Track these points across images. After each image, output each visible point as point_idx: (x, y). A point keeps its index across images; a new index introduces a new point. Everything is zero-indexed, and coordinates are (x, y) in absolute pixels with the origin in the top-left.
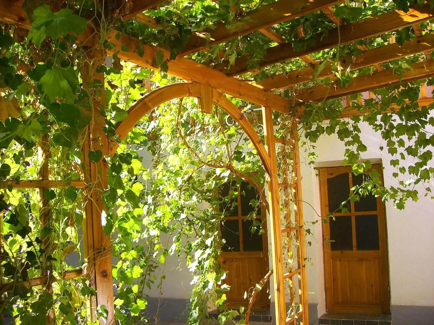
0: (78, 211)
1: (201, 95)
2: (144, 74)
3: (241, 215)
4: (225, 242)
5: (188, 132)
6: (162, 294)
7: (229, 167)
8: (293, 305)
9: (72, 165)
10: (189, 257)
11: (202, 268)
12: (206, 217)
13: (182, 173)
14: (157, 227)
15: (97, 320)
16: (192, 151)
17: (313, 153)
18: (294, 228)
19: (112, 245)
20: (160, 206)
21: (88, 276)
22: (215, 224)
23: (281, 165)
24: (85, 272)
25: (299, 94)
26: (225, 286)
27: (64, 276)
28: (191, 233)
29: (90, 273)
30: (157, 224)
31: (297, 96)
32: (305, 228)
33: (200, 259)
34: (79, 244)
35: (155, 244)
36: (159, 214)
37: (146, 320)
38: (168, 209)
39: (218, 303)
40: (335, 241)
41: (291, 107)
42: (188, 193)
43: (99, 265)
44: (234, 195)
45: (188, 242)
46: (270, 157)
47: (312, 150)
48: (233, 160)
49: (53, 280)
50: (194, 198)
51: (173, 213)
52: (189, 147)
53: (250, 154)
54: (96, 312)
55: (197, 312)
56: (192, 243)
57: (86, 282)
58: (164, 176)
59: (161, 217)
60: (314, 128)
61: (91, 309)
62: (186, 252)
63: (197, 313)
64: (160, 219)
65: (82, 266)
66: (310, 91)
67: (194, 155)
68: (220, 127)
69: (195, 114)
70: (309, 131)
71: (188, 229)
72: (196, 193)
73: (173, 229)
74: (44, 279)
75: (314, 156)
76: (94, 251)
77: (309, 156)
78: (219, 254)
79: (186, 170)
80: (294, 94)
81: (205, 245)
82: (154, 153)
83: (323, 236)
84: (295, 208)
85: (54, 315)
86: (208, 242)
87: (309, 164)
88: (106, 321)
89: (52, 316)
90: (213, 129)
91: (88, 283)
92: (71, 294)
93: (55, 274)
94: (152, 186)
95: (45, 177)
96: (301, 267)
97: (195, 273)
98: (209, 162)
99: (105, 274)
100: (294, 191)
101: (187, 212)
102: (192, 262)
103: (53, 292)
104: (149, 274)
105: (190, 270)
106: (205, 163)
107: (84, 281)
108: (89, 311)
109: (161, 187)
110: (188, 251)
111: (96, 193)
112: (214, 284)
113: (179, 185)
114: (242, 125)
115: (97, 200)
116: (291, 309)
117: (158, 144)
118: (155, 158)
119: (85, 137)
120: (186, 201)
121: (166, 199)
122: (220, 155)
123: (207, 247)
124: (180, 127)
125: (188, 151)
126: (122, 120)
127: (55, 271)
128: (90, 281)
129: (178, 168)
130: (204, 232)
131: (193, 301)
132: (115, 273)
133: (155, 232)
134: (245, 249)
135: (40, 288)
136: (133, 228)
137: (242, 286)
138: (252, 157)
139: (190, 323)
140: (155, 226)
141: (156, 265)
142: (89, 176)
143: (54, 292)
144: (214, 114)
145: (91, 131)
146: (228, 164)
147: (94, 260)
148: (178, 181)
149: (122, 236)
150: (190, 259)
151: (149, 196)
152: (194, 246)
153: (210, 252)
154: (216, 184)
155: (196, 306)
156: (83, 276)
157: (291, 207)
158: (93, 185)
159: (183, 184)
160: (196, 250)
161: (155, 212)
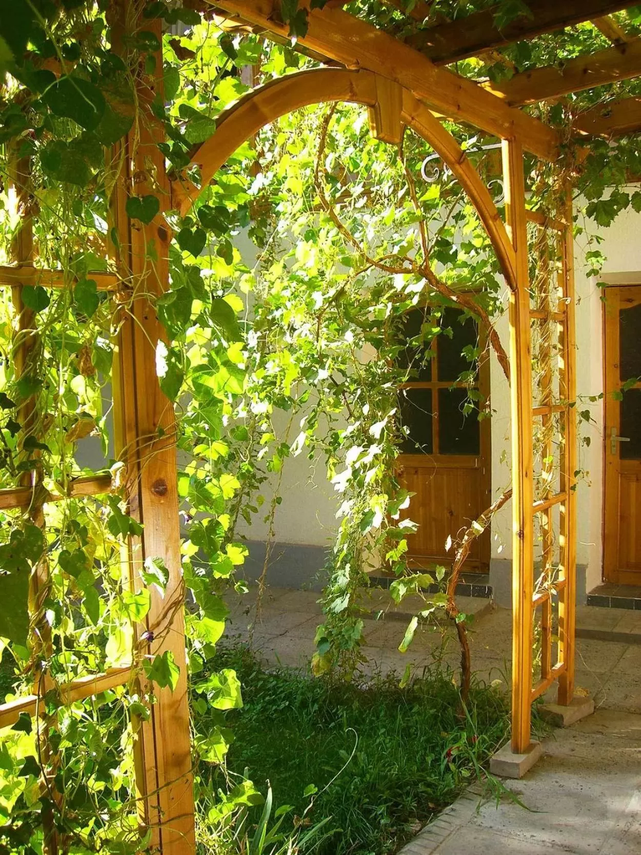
0: (101, 342)
1: (377, 101)
2: (249, 54)
3: (437, 378)
4: (408, 432)
5: (338, 195)
6: (273, 535)
7: (424, 272)
8: (548, 566)
9: (89, 239)
10: (331, 461)
11: (361, 484)
12: (370, 379)
13: (324, 283)
14: (266, 396)
15: (144, 589)
16: (346, 234)
17: (597, 251)
18: (557, 407)
19: (178, 425)
20: (272, 355)
21: (124, 490)
22: (389, 394)
23: (537, 272)
24: (117, 482)
25: (582, 117)
26: (407, 523)
27: (70, 489)
28: (337, 411)
29: (129, 485)
30: (268, 389)
31: (575, 123)
32: (580, 407)
33: (357, 466)
34: (104, 418)
35: (261, 434)
36: (272, 368)
37: (244, 588)
38: (290, 359)
39: (391, 557)
40: (628, 440)
41: (563, 146)
42: (335, 326)
43: (149, 467)
44: (430, 333)
45: (332, 429)
46: (516, 252)
47: (595, 247)
48: (431, 258)
49: (45, 498)
50: (349, 336)
51: (300, 368)
52: (340, 227)
53: (468, 247)
54: (141, 572)
55: (347, 574)
56: (339, 432)
57: (119, 505)
58: (285, 288)
59: (275, 376)
60: (606, 195)
61: (131, 565)
62: (327, 451)
63: (348, 576)
64: (274, 380)
65: (110, 468)
66: (604, 111)
67: (351, 243)
68: (406, 187)
69: (351, 158)
70: (595, 201)
71: (332, 401)
72: (353, 326)
73: (301, 402)
74: (25, 494)
75: (599, 259)
76: (137, 436)
77: (587, 259)
78: (396, 455)
79: (331, 276)
80: (571, 117)
81: (366, 438)
82: (262, 243)
83: (605, 428)
84: (561, 364)
85: (49, 574)
86: (376, 430)
87: (588, 275)
88: (165, 592)
89: (44, 578)
90: (392, 188)
91: (123, 506)
92: (85, 530)
93: (49, 484)
94: (256, 311)
95: (25, 260)
96: (566, 488)
97: (345, 494)
98: (381, 260)
99: (161, 488)
100: (560, 328)
101: (332, 366)
102: (339, 472)
103: (44, 526)
104: (248, 494)
105: (336, 487)
106: (373, 263)
107: (114, 502)
108: (125, 568)
109: (277, 314)
110: (331, 448)
111: (144, 301)
112: (384, 519)
113: (317, 307)
114: (461, 176)
115: (146, 318)
116: (543, 574)
117: (270, 225)
118: (264, 253)
119: (119, 172)
120: (331, 342)
121: (288, 339)
122: (406, 245)
123: (371, 441)
124: (322, 180)
125: (338, 235)
126: (202, 140)
127: (50, 478)
128: (128, 504)
129: (315, 273)
130: (366, 409)
131: (340, 551)
132: (184, 487)
133: (262, 407)
134: (443, 450)
135: (17, 515)
136: (226, 388)
137: (433, 523)
138: (473, 253)
139: (331, 596)
140: (263, 395)
141: (263, 475)
142: (128, 263)
143: (48, 524)
144: (396, 155)
145: (133, 155)
146: (421, 266)
147: (138, 457)
148: (315, 299)
149: (200, 405)
150: (334, 464)
151: (251, 332)
152: (345, 438)
153: (379, 452)
154: (395, 309)
155: (344, 562)
156: (113, 492)
157: (552, 363)
158: (136, 284)
159: (325, 307)
160: (348, 448)
161: (263, 364)
